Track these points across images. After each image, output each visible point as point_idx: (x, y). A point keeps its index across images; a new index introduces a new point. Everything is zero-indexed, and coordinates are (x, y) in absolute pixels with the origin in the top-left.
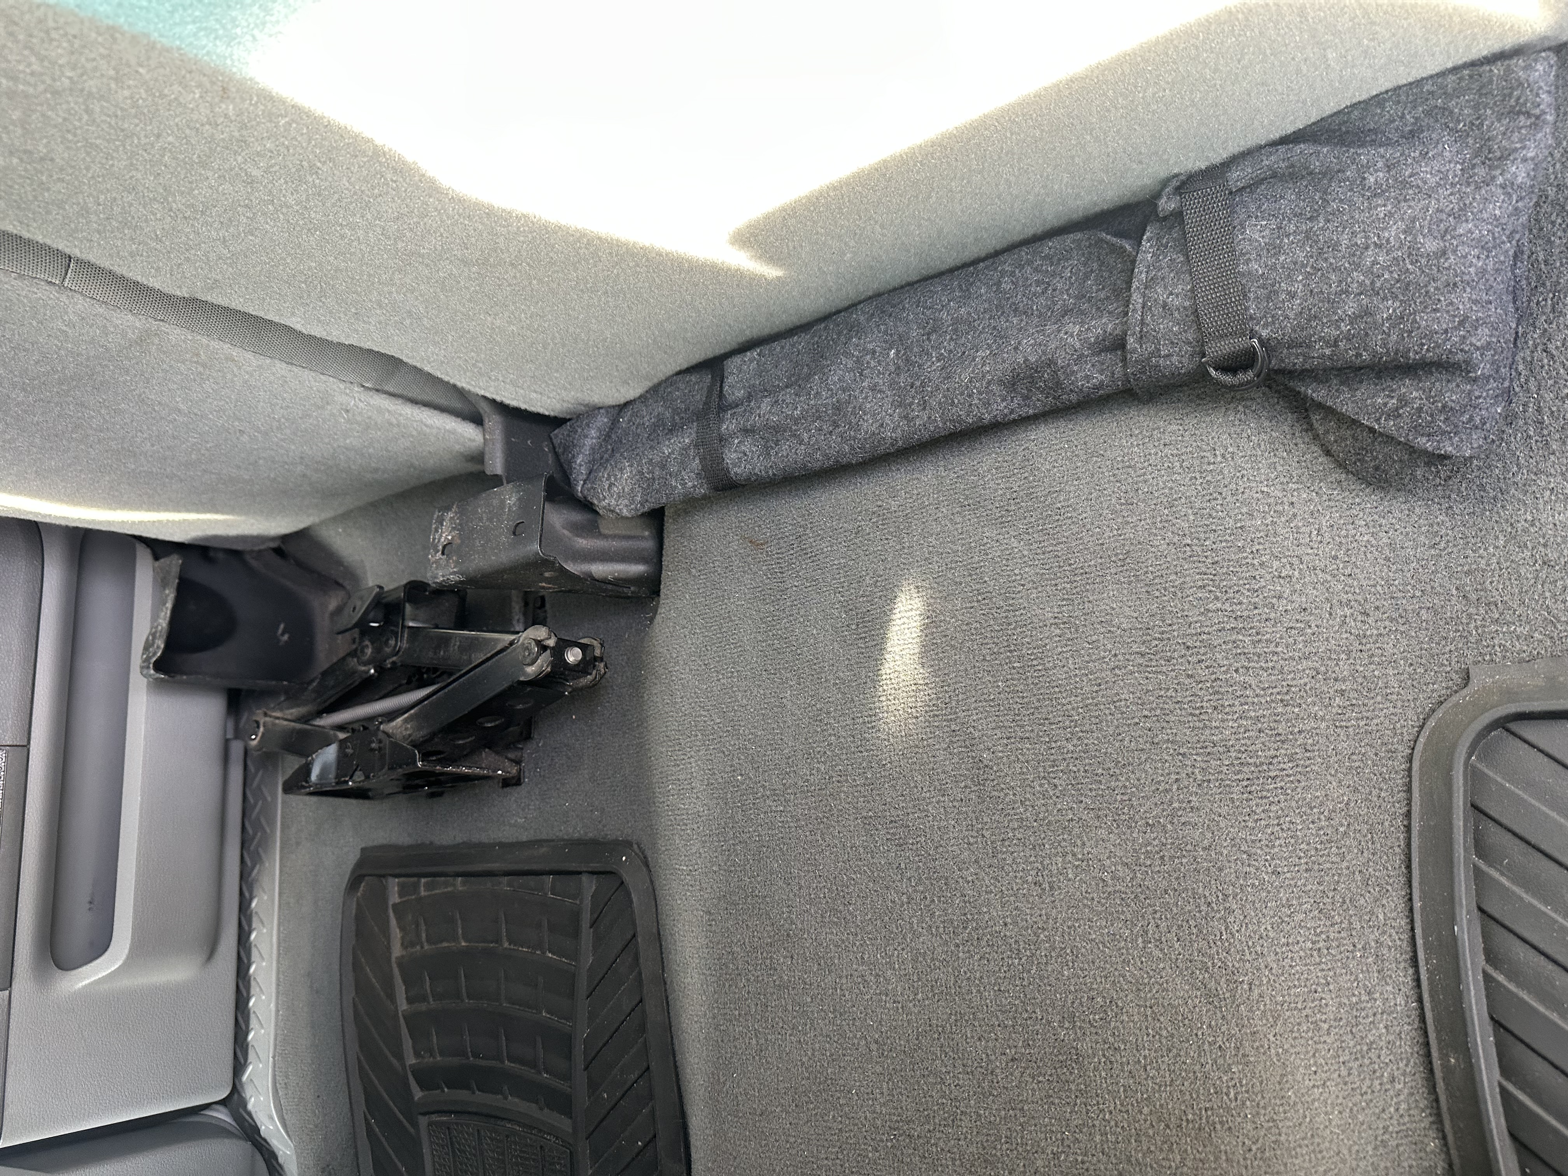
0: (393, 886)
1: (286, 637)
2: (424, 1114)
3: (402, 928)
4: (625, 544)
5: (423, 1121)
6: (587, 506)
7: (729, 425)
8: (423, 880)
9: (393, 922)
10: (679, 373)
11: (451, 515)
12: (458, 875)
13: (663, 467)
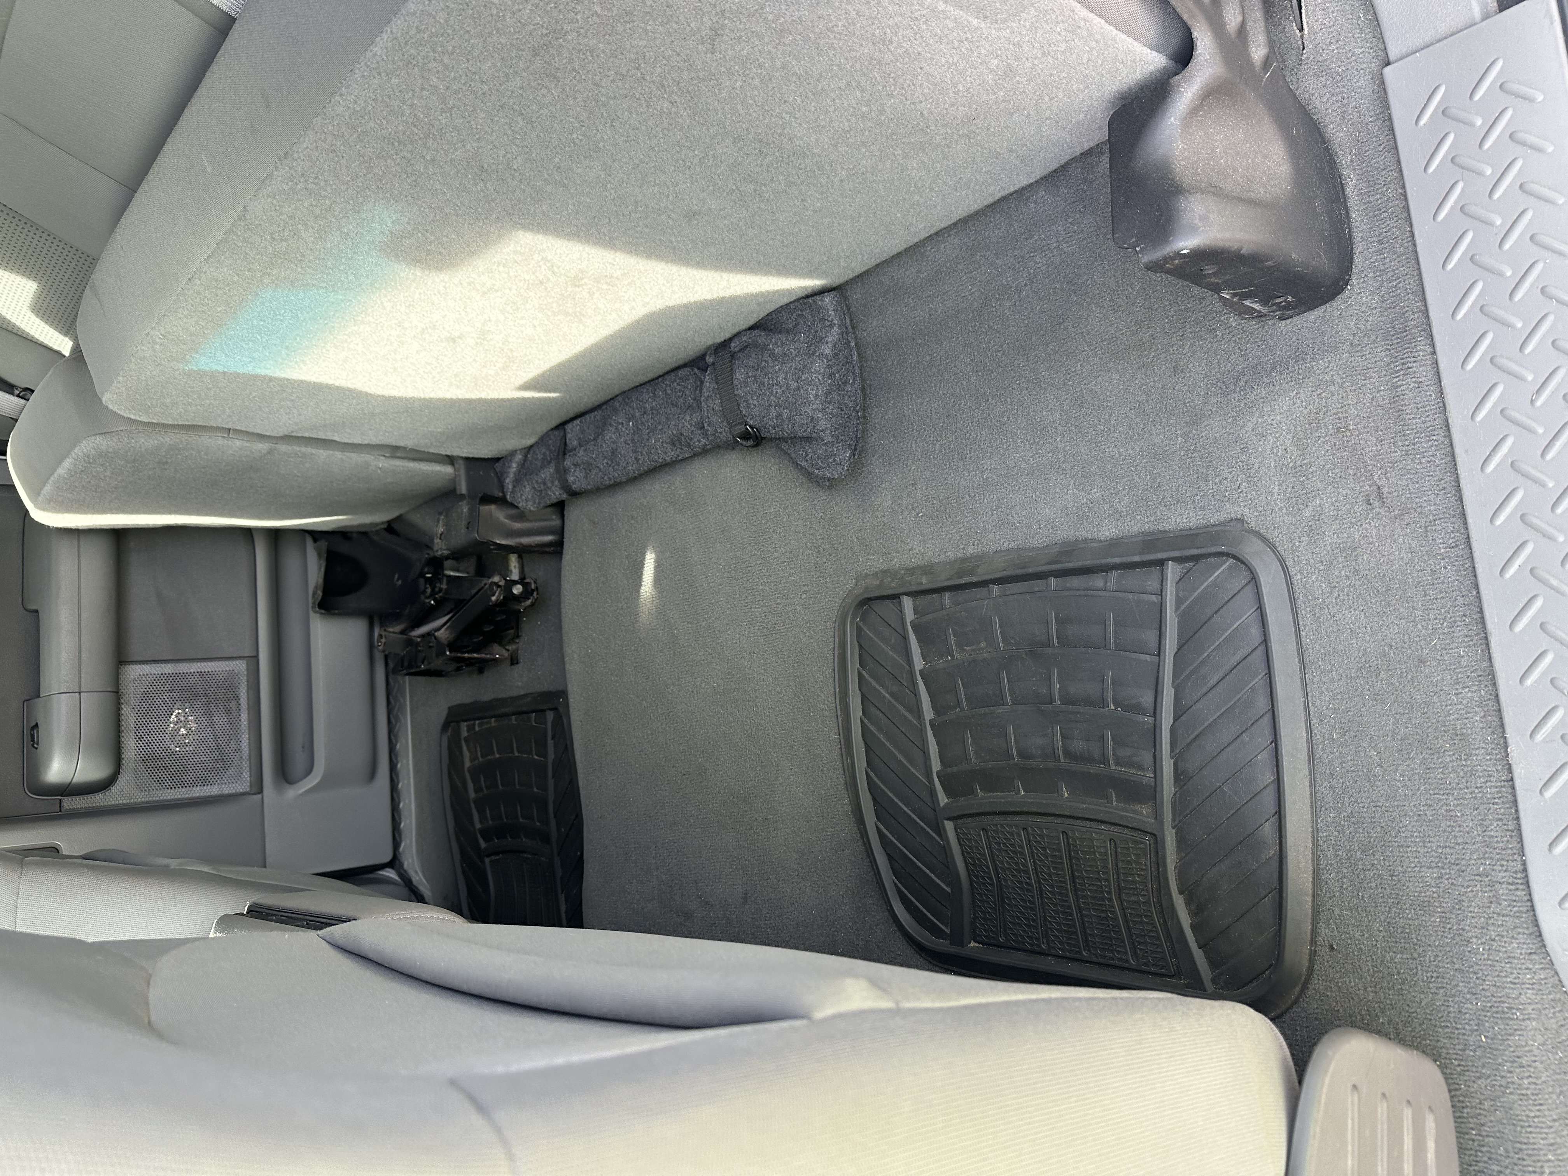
0: (464, 726)
1: (400, 582)
2: (488, 856)
3: (469, 750)
4: (542, 524)
5: (487, 860)
6: (513, 506)
7: (568, 463)
8: (477, 722)
9: (465, 748)
10: (552, 429)
11: (442, 517)
12: (492, 717)
13: (545, 484)
